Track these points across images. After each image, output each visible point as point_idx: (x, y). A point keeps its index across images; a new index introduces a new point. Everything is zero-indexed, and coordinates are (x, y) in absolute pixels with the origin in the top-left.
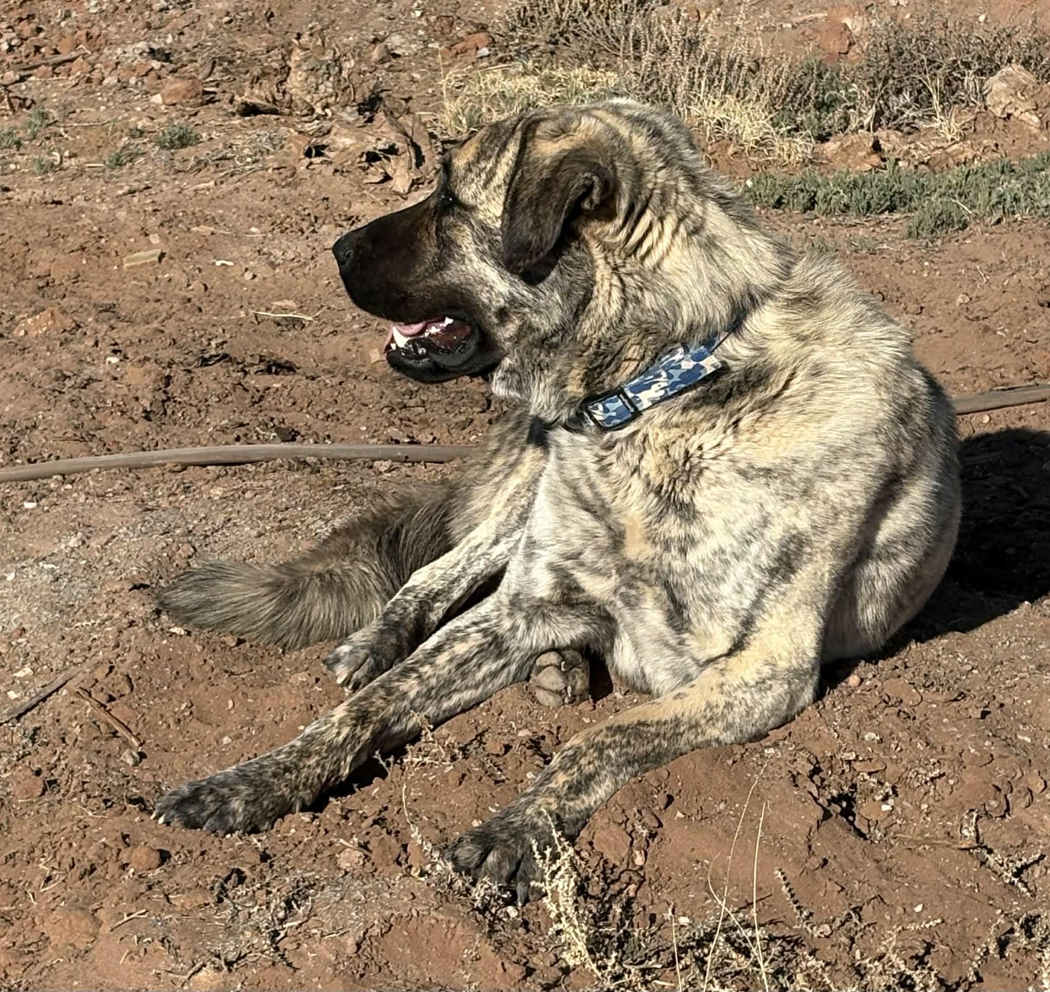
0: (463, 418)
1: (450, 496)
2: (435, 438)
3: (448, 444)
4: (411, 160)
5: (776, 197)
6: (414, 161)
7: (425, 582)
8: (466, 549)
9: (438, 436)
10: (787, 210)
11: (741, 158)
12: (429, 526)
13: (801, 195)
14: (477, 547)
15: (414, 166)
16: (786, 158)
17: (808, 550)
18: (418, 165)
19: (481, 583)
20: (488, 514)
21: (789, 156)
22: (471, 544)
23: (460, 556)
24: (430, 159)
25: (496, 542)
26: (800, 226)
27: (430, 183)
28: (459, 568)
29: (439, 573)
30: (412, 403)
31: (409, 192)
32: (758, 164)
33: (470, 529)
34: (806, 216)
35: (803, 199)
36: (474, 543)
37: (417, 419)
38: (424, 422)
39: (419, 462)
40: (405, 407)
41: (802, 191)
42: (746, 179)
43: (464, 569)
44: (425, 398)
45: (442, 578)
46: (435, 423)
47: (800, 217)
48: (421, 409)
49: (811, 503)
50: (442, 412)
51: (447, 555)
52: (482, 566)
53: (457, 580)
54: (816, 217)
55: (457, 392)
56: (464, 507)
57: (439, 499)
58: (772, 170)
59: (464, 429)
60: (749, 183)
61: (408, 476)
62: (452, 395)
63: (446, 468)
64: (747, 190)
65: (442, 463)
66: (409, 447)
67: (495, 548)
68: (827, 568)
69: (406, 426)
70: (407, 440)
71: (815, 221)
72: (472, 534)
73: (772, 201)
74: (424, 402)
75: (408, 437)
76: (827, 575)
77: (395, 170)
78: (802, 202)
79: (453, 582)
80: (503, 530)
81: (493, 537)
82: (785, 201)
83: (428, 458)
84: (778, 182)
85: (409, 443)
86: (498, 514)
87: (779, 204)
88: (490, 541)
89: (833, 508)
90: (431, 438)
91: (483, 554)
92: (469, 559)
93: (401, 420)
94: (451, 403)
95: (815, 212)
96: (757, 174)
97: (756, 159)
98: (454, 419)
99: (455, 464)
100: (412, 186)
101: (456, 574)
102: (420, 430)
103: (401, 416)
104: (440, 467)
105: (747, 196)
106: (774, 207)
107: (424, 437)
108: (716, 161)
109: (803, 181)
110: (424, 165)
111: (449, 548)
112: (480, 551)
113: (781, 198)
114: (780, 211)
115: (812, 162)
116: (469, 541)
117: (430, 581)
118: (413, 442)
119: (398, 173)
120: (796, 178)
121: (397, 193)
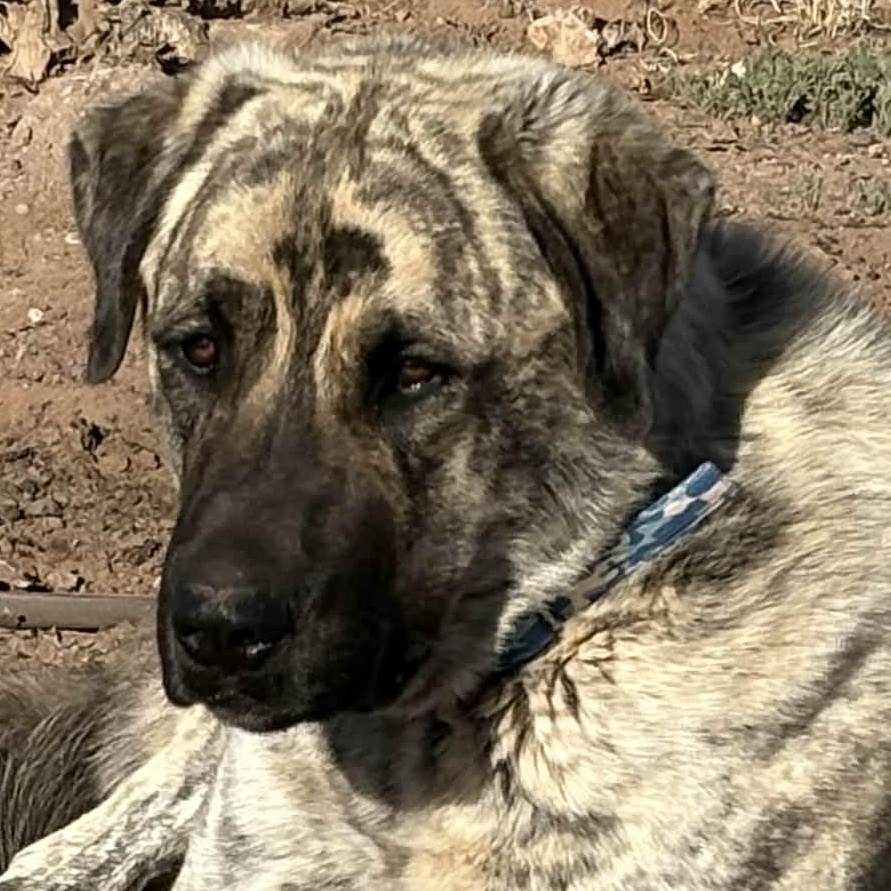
0: (138, 540)
1: (102, 698)
2: (81, 581)
3: (109, 592)
4: (48, 15)
5: (794, 98)
6: (55, 15)
7: (40, 871)
8: (123, 807)
9: (88, 576)
10: (815, 127)
11: (723, 17)
12: (61, 754)
13: (844, 95)
14: (147, 802)
15: (54, 25)
16: (815, 17)
17: (806, 830)
18: (63, 24)
19: (153, 875)
20: (171, 734)
21: (824, 15)
22: (133, 797)
23: (112, 820)
24: (88, 12)
25: (185, 793)
26: (841, 157)
27: (87, 59)
28: (110, 844)
29: (69, 853)
30: (36, 508)
31: (46, 76)
32: (759, 29)
33: (132, 767)
34: (853, 138)
35: (848, 101)
36: (139, 794)
37: (45, 542)
38: (60, 546)
39: (46, 629)
40: (22, 515)
41: (847, 86)
42: (732, 61)
43: (120, 847)
44: (63, 500)
45: (75, 862)
46: (83, 549)
47: (841, 139)
48: (55, 522)
49: (815, 746)
50: (97, 527)
51: (85, 817)
52: (156, 841)
53: (105, 868)
54: (874, 141)
55: (129, 488)
56: (124, 721)
57: (83, 700)
58: (787, 45)
59: (140, 562)
60: (739, 69)
61: (21, 655)
62: (118, 494)
63: (99, 642)
64: (733, 82)
65: (94, 630)
66: (27, 597)
67: (183, 804)
68: (841, 859)
69: (23, 554)
70: (25, 584)
71: (872, 149)
72: (137, 776)
73: (785, 107)
74: (60, 506)
75: (27, 576)
76: (842, 873)
77: (16, 34)
78: (846, 108)
79: (96, 873)
80: (200, 767)
81: (179, 782)
82: (810, 106)
83: (64, 622)
84: (797, 68)
85: (29, 589)
86: (190, 735)
87: (799, 112)
88: (174, 790)
89: (858, 746)
90: (74, 580)
91: (159, 818)
92: (130, 825)
93: (14, 542)
94: (115, 511)
95: (871, 130)
96: (758, 51)
97: (755, 21)
98: (119, 542)
99: (119, 632)
100: (49, 66)
101: (103, 856)
102: (52, 565)
103: (16, 535)
104: (88, 639)
105: (733, 95)
106: (789, 119)
107: (60, 578)
108: (674, 24)
109: (849, 64)
110: (77, 23)
111: (92, 804)
112: (152, 810)
113: (803, 99)
114: (801, 128)
115: (869, 29)
116: (130, 790)
117: (51, 870)
118: (36, 586)
119: (22, 39)
120: (833, 62)
121: (20, 81)
